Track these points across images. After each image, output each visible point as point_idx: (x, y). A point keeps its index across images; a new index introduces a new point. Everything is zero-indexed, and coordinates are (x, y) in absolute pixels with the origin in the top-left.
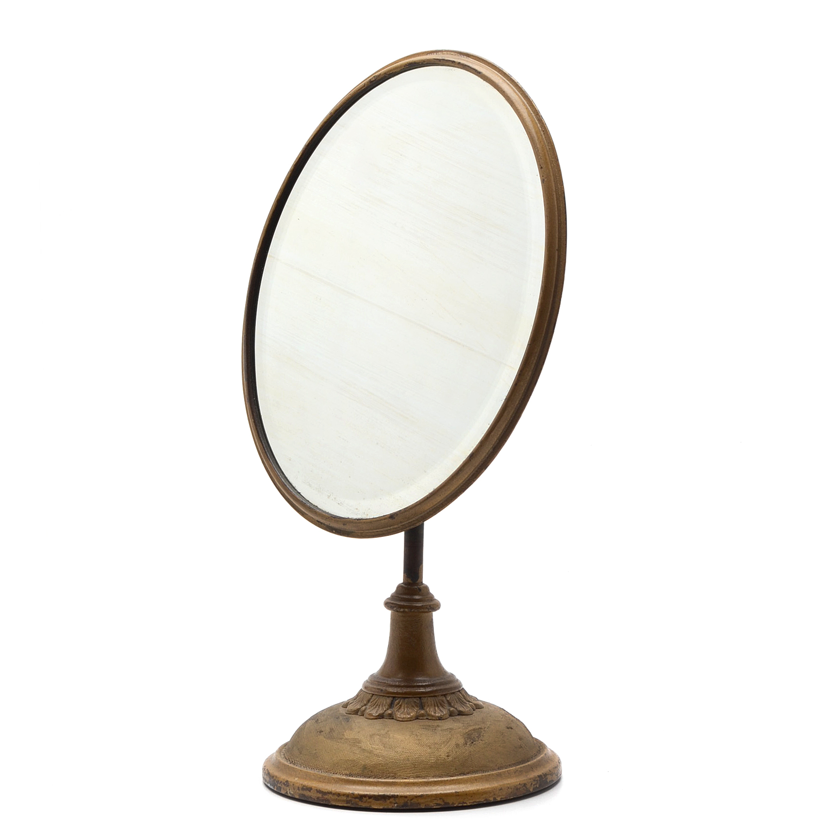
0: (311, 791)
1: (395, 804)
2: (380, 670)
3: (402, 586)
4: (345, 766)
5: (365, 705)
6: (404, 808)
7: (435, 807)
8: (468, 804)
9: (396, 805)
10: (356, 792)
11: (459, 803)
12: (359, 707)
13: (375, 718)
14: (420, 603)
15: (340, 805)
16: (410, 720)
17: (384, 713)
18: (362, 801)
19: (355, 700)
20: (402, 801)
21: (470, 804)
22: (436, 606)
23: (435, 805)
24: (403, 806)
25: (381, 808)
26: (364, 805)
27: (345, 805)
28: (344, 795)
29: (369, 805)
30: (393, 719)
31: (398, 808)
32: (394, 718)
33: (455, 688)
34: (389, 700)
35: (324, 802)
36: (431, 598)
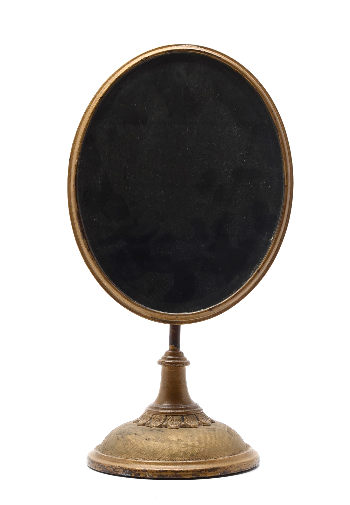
1: (219, 472)
4: (180, 456)
6: (224, 474)
7: (237, 472)
8: (249, 469)
9: (220, 473)
10: (197, 469)
13: (177, 428)
15: (188, 477)
18: (202, 473)
20: (222, 471)
24: (223, 473)
25: (212, 476)
26: (203, 476)
27: (192, 477)
28: (190, 471)
29: (205, 475)
31: (221, 475)
35: (177, 477)
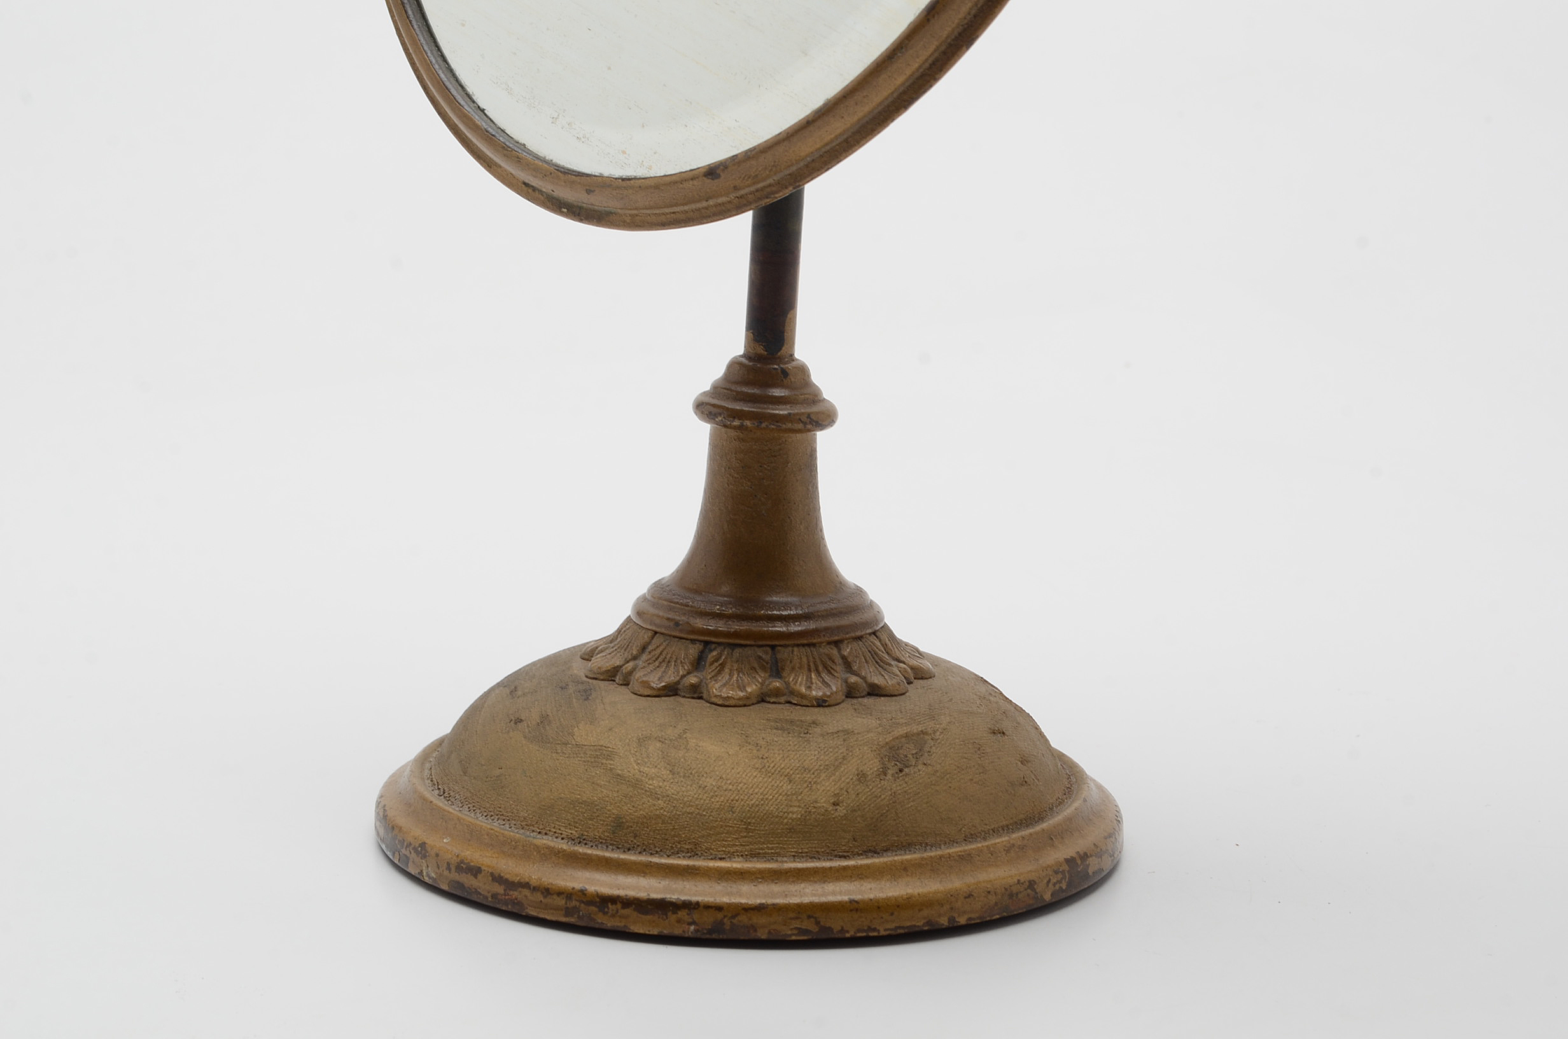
0: (480, 876)
1: (690, 924)
2: (677, 571)
3: (741, 364)
4: (569, 817)
5: (635, 658)
6: (714, 936)
7: (794, 938)
8: (883, 933)
9: (692, 928)
10: (591, 888)
11: (859, 931)
12: (618, 663)
13: (655, 693)
14: (781, 407)
15: (548, 918)
16: (744, 703)
17: (678, 683)
18: (605, 913)
19: (611, 642)
20: (708, 919)
21: (887, 933)
22: (823, 417)
23: (795, 932)
24: (710, 932)
25: (655, 932)
26: (610, 923)
27: (564, 919)
28: (560, 893)
29: (623, 924)
30: (701, 698)
31: (699, 935)
32: (705, 696)
33: (866, 624)
34: (694, 650)
35: (510, 908)
36: (814, 397)
